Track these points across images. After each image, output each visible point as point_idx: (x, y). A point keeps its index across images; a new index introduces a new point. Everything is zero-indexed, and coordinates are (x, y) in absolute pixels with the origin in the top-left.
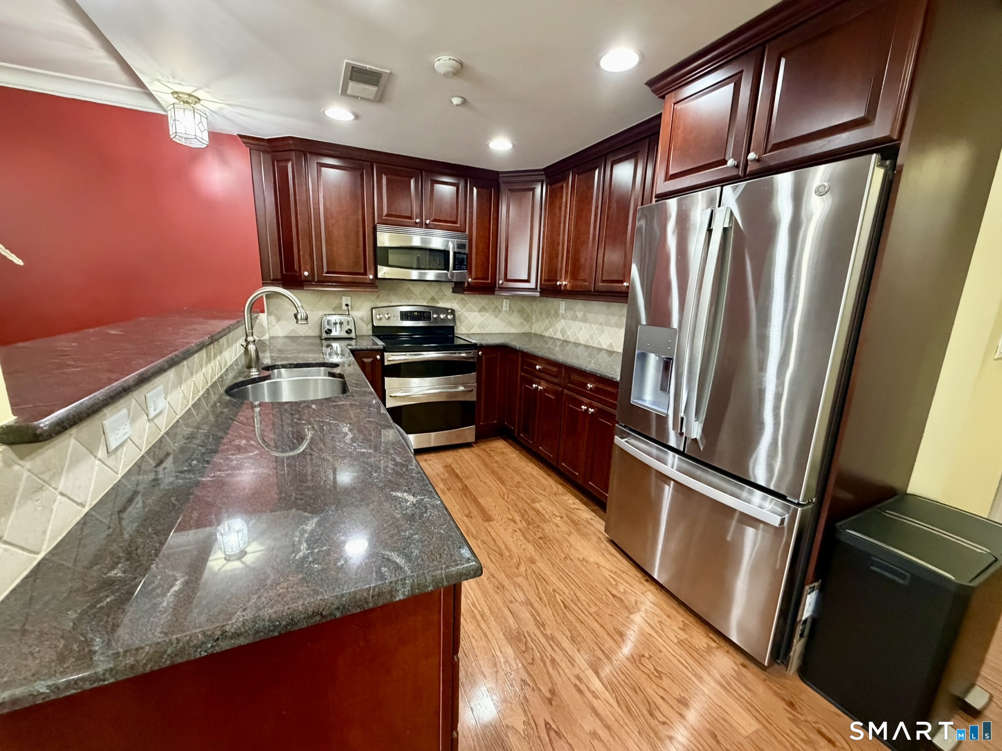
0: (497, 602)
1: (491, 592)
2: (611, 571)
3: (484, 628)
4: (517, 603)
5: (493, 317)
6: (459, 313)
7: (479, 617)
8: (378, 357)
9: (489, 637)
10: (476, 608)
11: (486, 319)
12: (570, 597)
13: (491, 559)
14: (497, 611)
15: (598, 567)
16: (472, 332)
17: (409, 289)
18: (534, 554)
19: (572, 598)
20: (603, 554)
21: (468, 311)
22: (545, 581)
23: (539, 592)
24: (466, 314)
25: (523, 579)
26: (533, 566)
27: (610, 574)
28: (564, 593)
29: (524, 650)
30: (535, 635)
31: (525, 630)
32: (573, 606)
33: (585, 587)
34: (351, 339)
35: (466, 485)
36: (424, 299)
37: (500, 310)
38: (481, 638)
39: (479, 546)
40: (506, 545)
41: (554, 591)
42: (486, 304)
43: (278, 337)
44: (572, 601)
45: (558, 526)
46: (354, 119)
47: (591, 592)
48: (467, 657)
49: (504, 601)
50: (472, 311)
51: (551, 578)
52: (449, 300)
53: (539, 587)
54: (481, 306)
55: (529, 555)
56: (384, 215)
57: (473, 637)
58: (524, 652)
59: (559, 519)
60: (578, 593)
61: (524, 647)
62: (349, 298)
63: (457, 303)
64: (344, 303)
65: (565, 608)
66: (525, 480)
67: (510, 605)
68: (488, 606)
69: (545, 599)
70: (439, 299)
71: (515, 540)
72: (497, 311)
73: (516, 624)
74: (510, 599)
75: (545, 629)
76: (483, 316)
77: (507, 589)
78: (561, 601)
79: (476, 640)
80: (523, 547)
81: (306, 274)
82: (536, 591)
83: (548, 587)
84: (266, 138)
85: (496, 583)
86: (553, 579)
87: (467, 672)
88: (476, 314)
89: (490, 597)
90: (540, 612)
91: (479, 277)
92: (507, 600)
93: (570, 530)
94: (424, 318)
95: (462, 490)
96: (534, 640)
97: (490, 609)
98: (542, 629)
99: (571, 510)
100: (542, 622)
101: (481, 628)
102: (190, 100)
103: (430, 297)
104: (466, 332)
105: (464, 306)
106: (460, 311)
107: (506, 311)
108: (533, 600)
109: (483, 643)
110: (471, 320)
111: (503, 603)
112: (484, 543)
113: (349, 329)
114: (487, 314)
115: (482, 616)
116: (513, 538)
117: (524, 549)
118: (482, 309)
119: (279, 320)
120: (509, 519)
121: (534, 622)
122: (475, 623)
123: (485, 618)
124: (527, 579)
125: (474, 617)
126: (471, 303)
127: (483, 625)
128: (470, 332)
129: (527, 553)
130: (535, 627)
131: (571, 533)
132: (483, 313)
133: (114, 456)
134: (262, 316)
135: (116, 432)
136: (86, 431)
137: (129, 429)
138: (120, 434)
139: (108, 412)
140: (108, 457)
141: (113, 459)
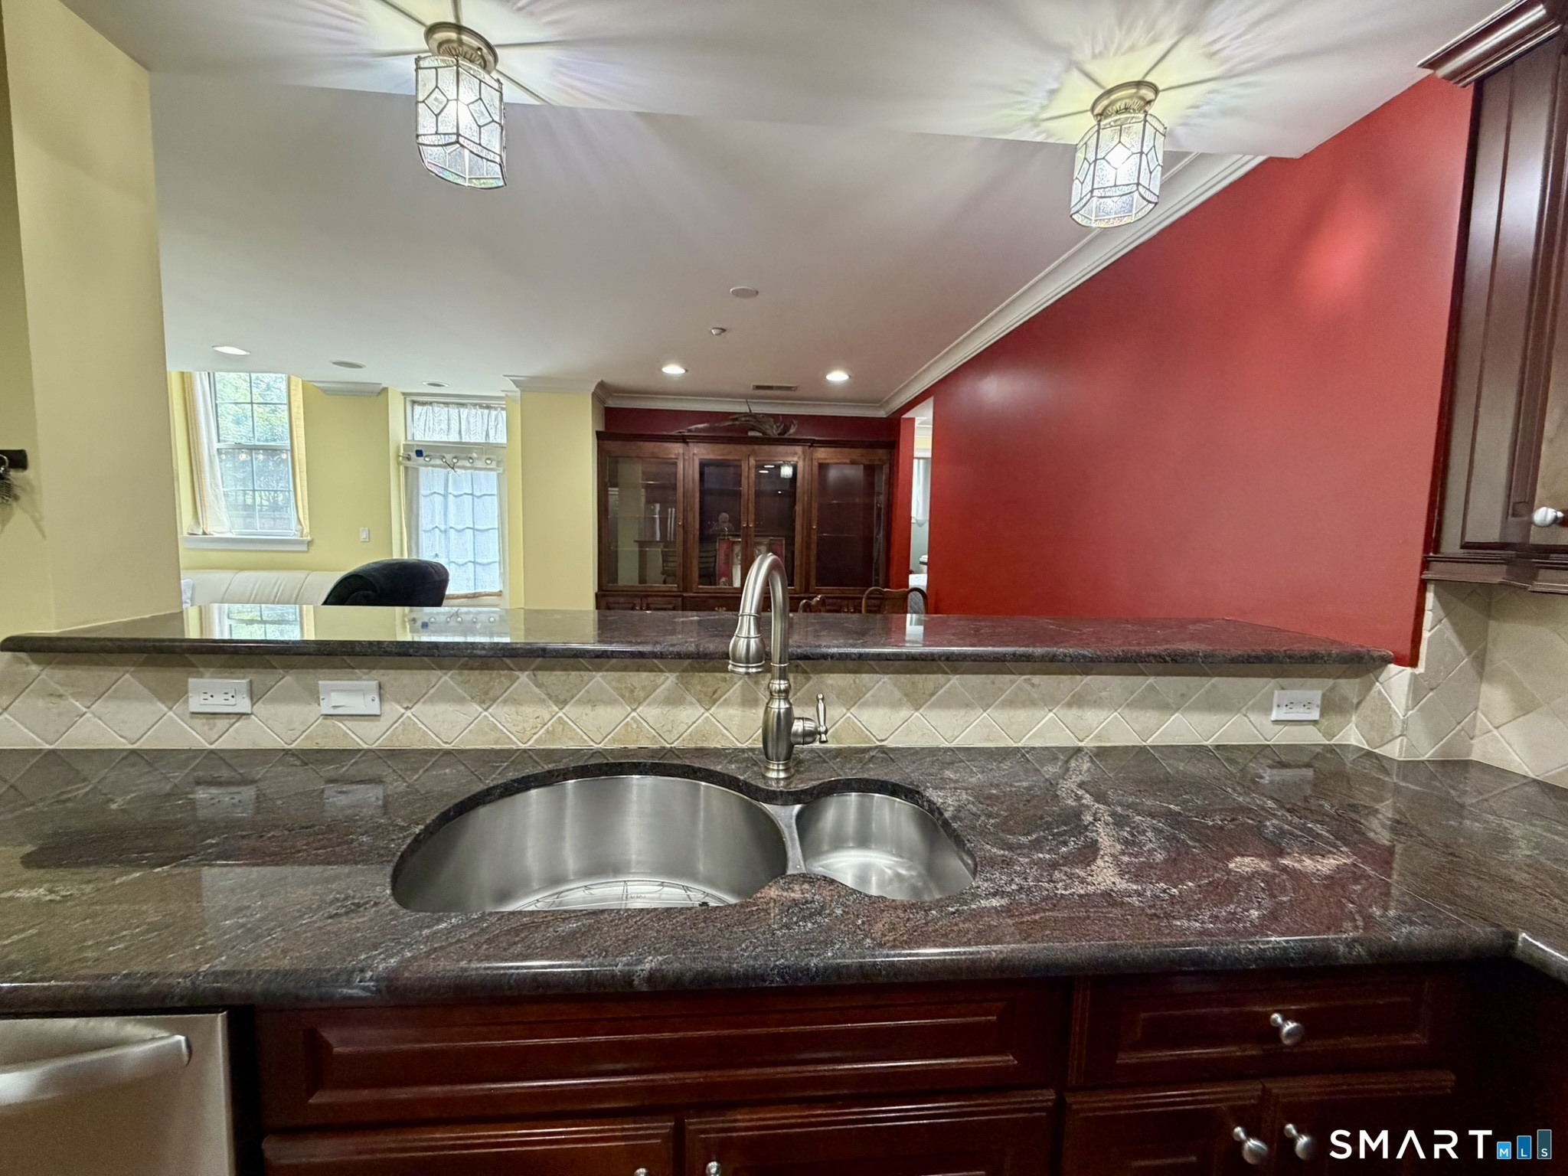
133: (204, 721)
134: (1397, 679)
135: (208, 696)
136: (152, 675)
137: (243, 704)
138: (211, 700)
139: (208, 672)
140: (192, 718)
141: (204, 724)
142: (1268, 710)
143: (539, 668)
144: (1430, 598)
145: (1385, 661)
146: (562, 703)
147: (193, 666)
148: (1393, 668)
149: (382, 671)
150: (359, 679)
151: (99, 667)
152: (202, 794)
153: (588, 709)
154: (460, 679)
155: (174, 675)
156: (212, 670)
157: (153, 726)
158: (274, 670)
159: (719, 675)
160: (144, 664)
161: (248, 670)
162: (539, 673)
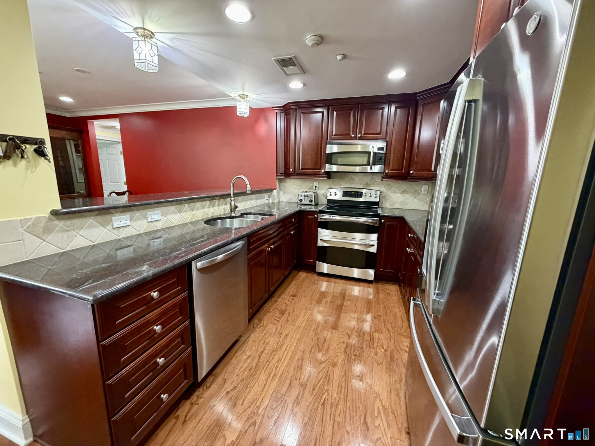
0: (289, 374)
1: (292, 367)
2: (383, 406)
3: (268, 382)
4: (298, 382)
5: (413, 198)
6: (385, 194)
7: (272, 375)
8: (316, 216)
9: (265, 388)
10: (276, 370)
11: (406, 199)
12: (333, 401)
13: (311, 350)
14: (284, 378)
15: (376, 397)
16: (394, 207)
17: (352, 178)
18: (340, 362)
19: (333, 403)
20: (391, 391)
21: (392, 192)
22: (328, 381)
23: (317, 384)
24: (391, 194)
25: (316, 371)
26: (331, 368)
27: (381, 408)
28: (332, 396)
29: (273, 408)
30: (288, 405)
31: (285, 399)
32: (329, 408)
33: (351, 402)
34: (312, 205)
35: (343, 304)
36: (361, 184)
37: (419, 193)
38: (261, 386)
39: (313, 340)
40: (329, 347)
41: (327, 390)
42: (407, 188)
43: (283, 202)
44: (331, 404)
45: (376, 355)
46: (304, 86)
47: (351, 408)
48: (246, 389)
49: (293, 376)
50: (396, 192)
51: (334, 382)
52: (378, 185)
53: (321, 382)
54: (403, 189)
55: (336, 361)
56: (333, 135)
57: (259, 382)
58: (272, 409)
59: (383, 350)
60: (341, 402)
61: (275, 406)
62: (317, 183)
63: (384, 187)
64: (314, 186)
65: (322, 404)
66: (386, 316)
67: (294, 381)
68: (282, 372)
69: (316, 390)
70: (371, 184)
71: (337, 347)
72: (416, 193)
73: (285, 392)
74: (297, 377)
75: (296, 406)
76: (404, 197)
77: (301, 371)
78: (325, 399)
79: (258, 385)
80: (338, 354)
81: (291, 170)
82: (316, 383)
83: (326, 384)
84: (282, 105)
85: (300, 364)
86: (335, 384)
87: (238, 395)
88: (399, 195)
89: (289, 369)
90: (305, 396)
91: (394, 169)
92: (294, 376)
93: (383, 362)
94: (358, 196)
95: (339, 306)
96: (285, 407)
97: (282, 375)
98: (295, 405)
99: (399, 350)
100: (300, 402)
101: (267, 381)
102: (243, 97)
103: (365, 183)
104: (390, 207)
105: (390, 189)
106: (386, 192)
107: (424, 194)
108: (308, 386)
109: (260, 389)
110: (394, 199)
111: (291, 377)
112: (318, 340)
113: (311, 200)
114: (407, 195)
115: (274, 376)
116: (337, 346)
117: (337, 356)
118: (404, 192)
119: (284, 193)
120: (348, 334)
121: (295, 399)
122: (267, 377)
123: (274, 378)
124: (319, 373)
125: (270, 374)
126: (395, 188)
127: (269, 381)
128: (392, 207)
129: (337, 359)
130: (292, 401)
131: (382, 364)
132: (404, 195)
133: (117, 230)
134: (275, 191)
135: (119, 222)
136: (100, 218)
137: (128, 223)
138: (121, 223)
139: (117, 215)
140: (113, 230)
141: (117, 231)
142: (265, 198)
143: (189, 203)
144: (277, 180)
145: (274, 189)
146: (193, 210)
147: (112, 213)
148: (274, 190)
149: (160, 208)
150: (155, 211)
151: (82, 218)
152: (119, 253)
153: (197, 211)
154: (175, 207)
155: (107, 217)
156: (118, 214)
157: (101, 235)
158: (134, 212)
159: (215, 201)
160: (97, 215)
161: (128, 212)
162: (189, 204)
